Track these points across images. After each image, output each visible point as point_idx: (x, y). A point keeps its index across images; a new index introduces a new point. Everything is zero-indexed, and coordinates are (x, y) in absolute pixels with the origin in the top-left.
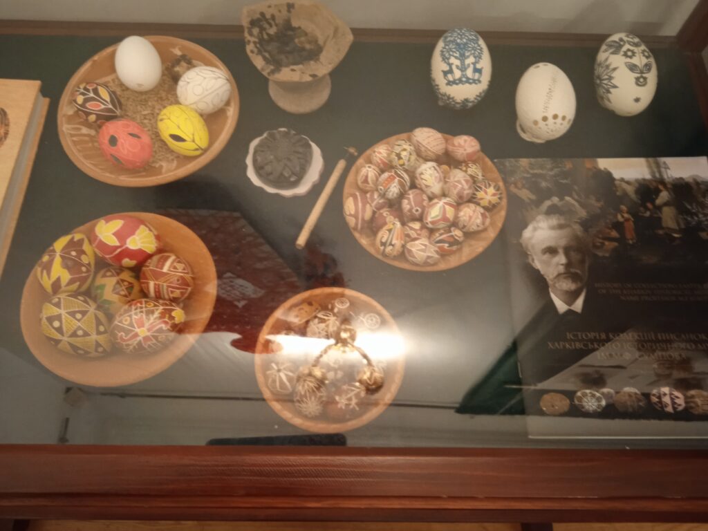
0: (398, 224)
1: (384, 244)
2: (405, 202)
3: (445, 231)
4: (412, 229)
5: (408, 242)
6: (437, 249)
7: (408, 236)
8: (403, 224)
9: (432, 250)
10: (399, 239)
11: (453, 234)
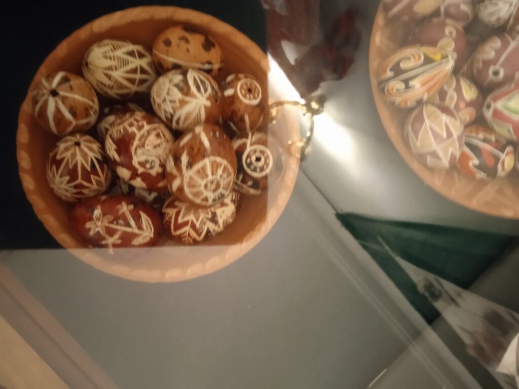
0: (450, 65)
1: (398, 71)
2: (497, 43)
3: (497, 141)
4: (458, 90)
5: (433, 104)
6: (458, 155)
7: (442, 94)
8: (456, 71)
9: (450, 150)
10: (426, 87)
11: (502, 156)
